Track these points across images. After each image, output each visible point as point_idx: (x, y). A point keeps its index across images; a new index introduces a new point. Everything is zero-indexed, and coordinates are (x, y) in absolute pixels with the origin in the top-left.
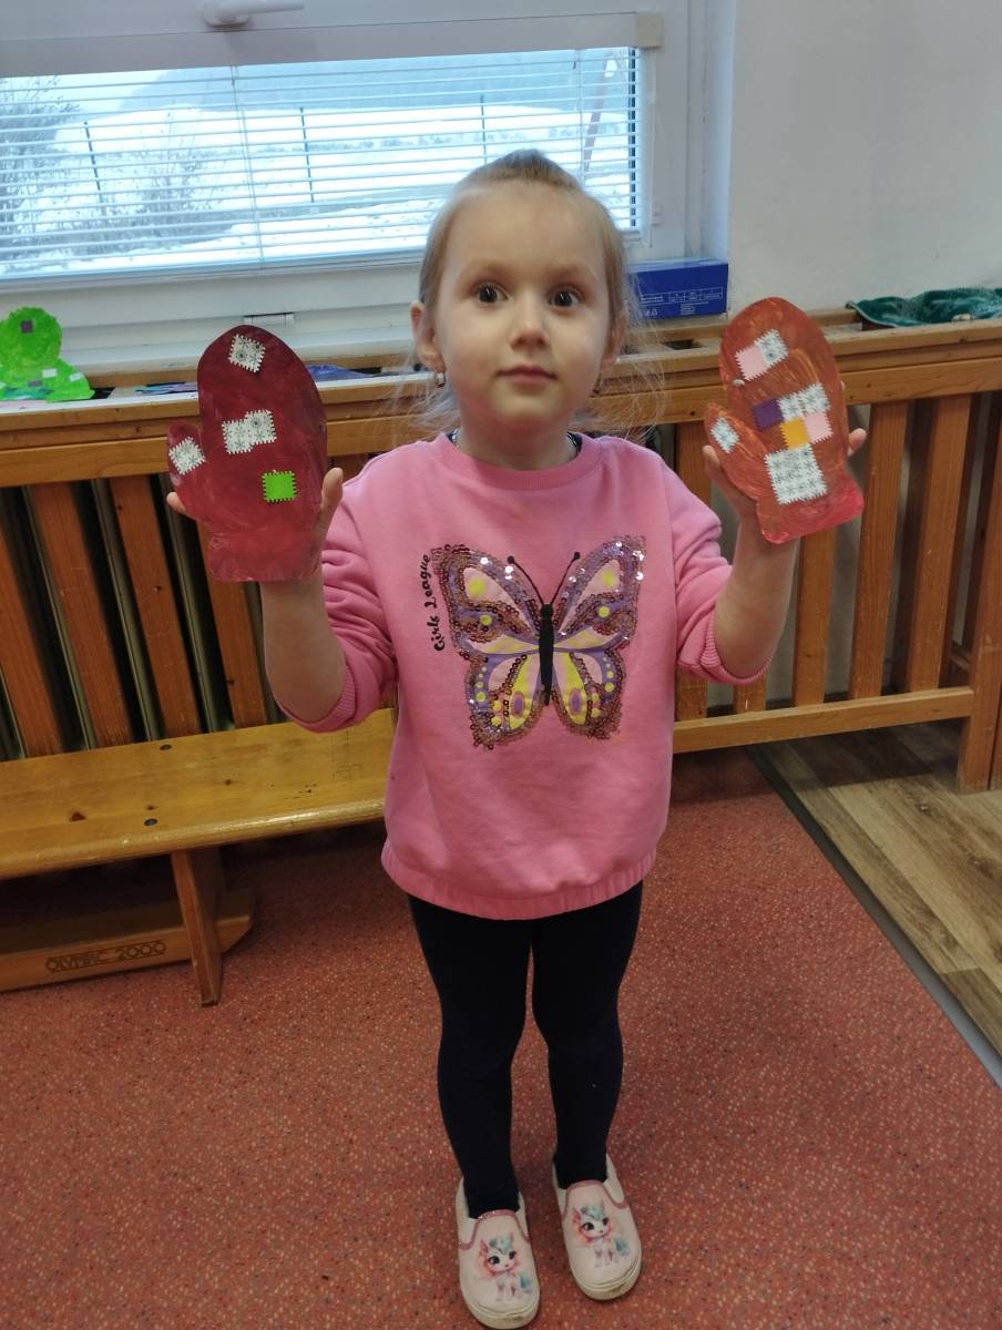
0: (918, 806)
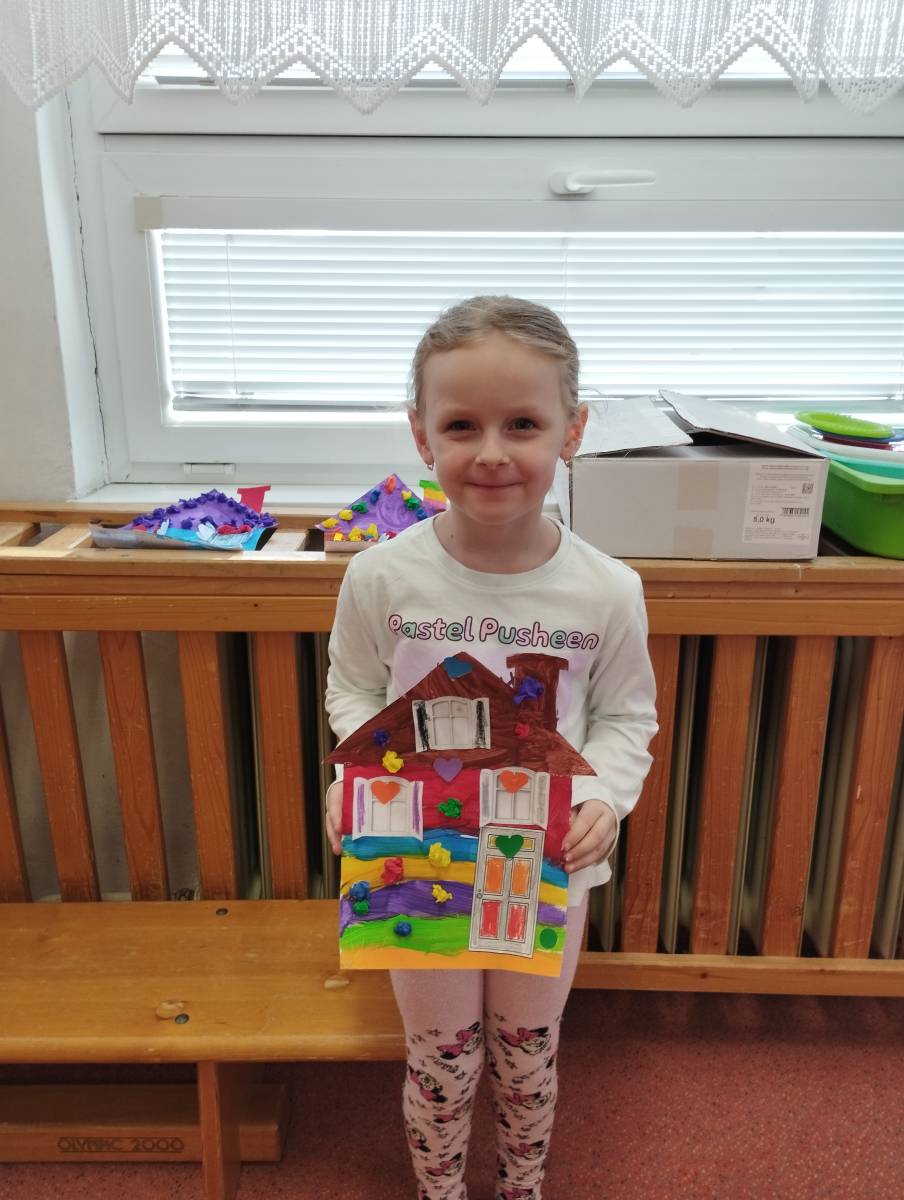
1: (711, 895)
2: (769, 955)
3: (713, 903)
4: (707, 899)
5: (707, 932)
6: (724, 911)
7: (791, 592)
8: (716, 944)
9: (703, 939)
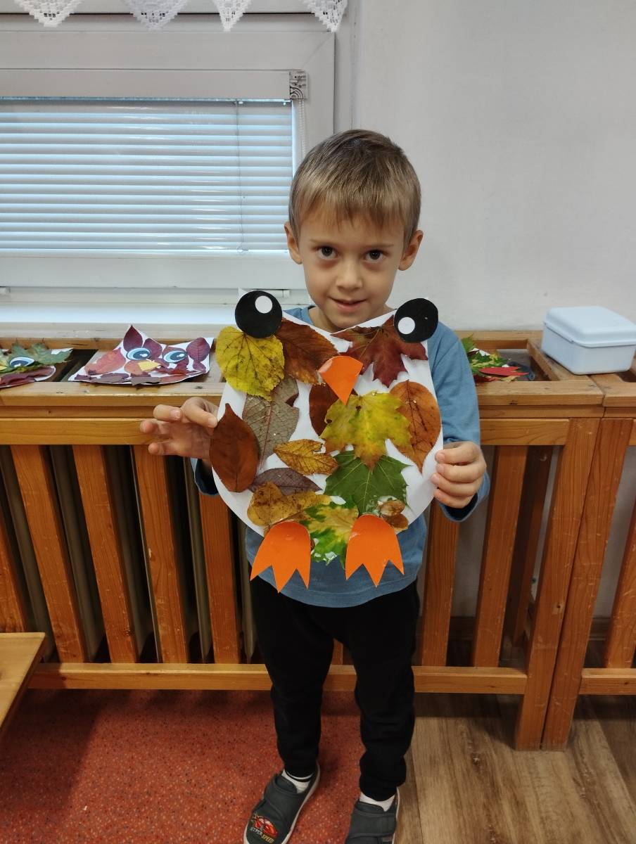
0: (473, 756)
1: (61, 624)
2: (115, 662)
3: (64, 629)
4: (58, 626)
5: (66, 648)
6: (74, 636)
7: (46, 413)
8: (75, 656)
9: (65, 653)
